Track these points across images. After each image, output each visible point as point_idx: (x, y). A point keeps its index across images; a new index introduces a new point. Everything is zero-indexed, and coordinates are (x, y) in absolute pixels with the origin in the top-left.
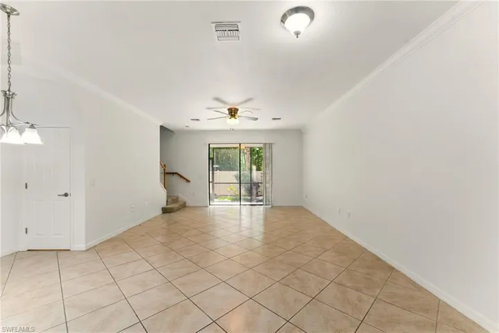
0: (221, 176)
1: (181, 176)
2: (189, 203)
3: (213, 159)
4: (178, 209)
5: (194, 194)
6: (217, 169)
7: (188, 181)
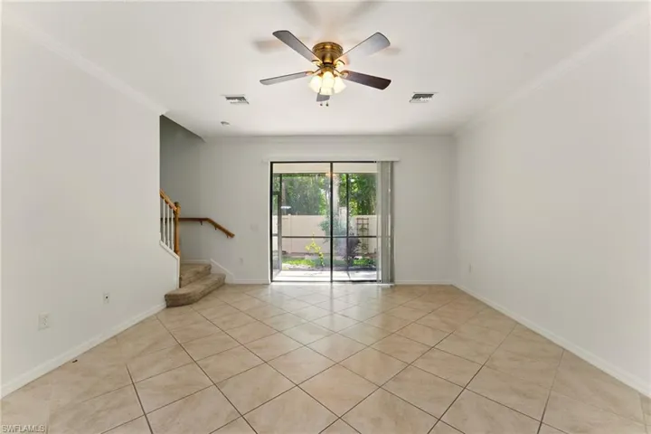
0: (295, 223)
1: (217, 226)
2: (232, 278)
3: (279, 194)
4: (205, 295)
5: (242, 260)
6: (288, 212)
7: (229, 235)
